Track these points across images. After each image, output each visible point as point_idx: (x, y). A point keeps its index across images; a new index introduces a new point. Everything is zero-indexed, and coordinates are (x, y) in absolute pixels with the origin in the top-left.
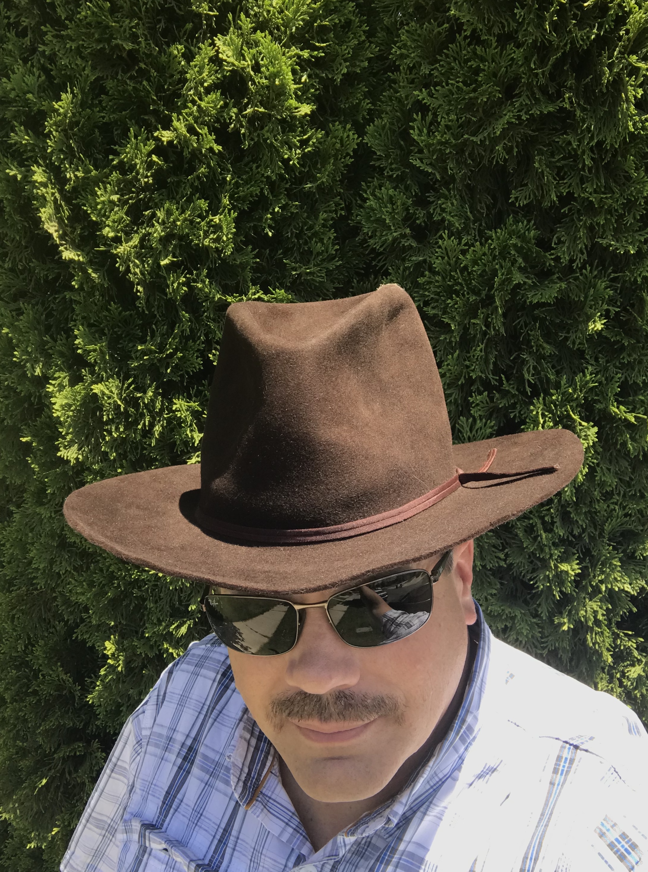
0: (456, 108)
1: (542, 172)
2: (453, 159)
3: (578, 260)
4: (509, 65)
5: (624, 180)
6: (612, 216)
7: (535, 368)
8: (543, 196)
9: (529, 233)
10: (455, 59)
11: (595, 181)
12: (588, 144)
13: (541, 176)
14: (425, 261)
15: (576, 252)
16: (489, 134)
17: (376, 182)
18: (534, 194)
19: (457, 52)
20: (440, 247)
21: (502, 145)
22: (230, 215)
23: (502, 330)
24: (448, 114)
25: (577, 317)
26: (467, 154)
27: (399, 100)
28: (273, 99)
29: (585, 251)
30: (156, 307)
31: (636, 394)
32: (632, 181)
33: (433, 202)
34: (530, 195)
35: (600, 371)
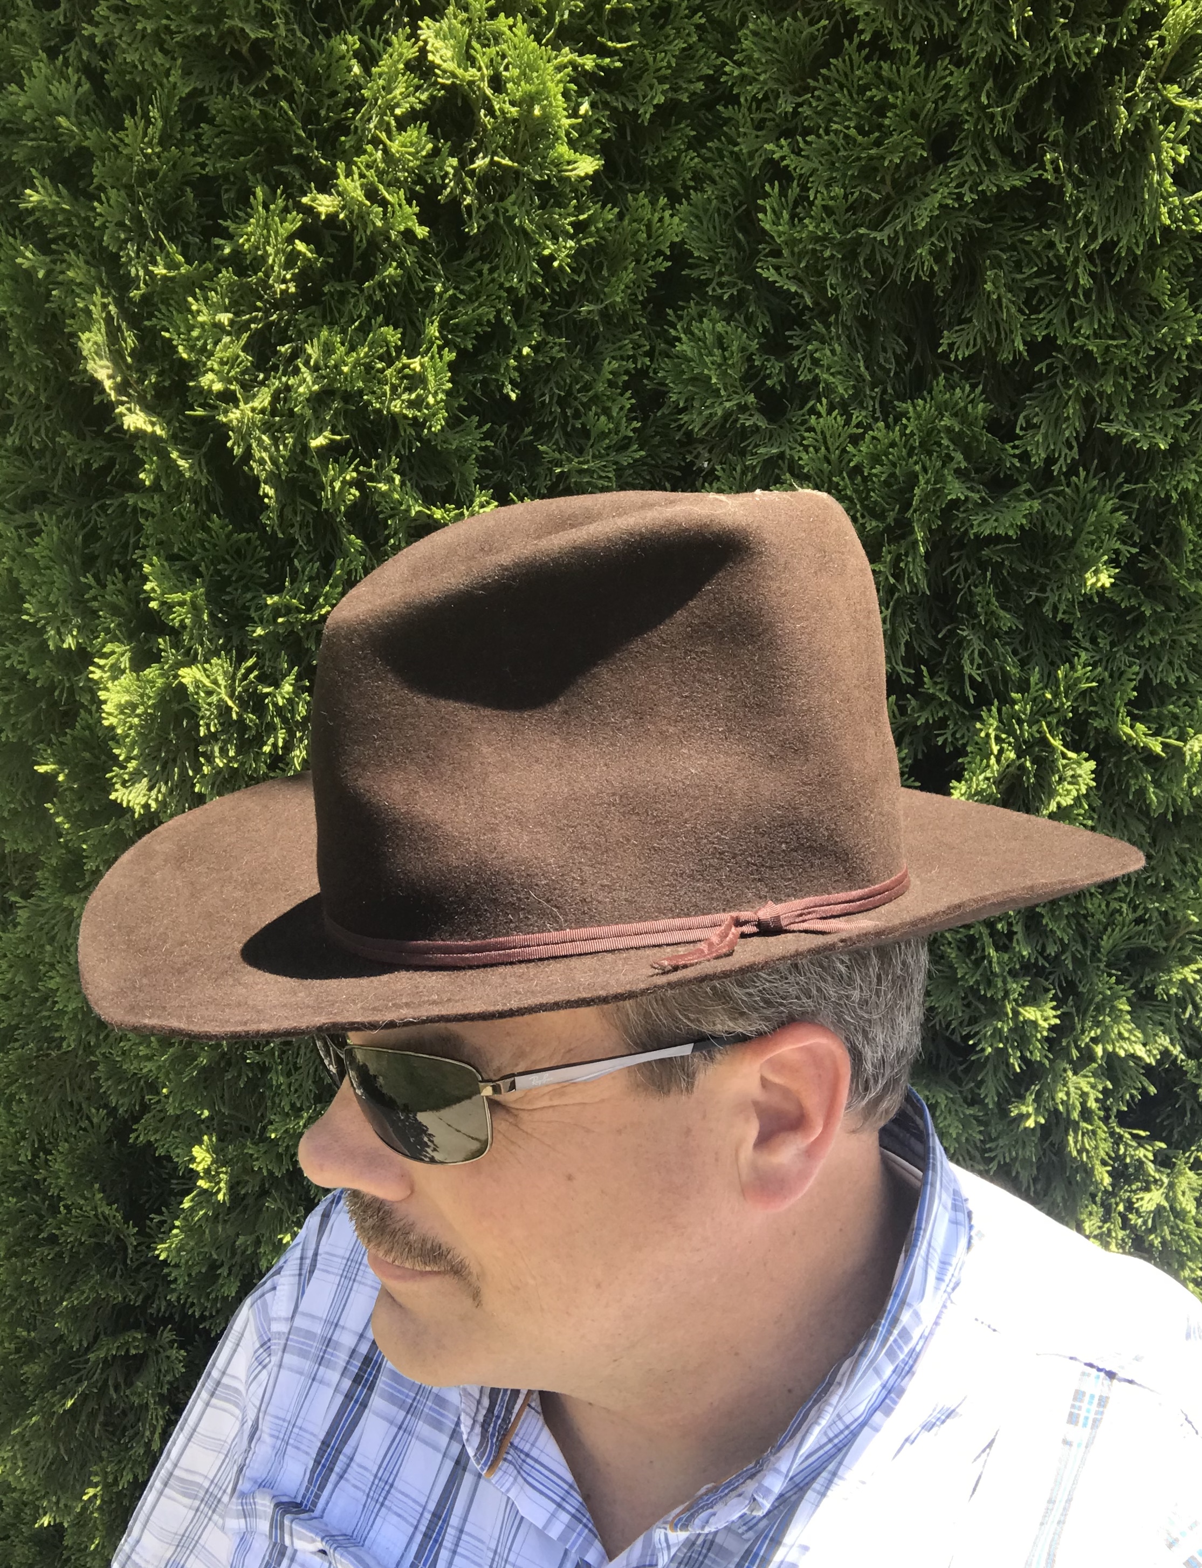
0: (845, 175)
1: (999, 298)
2: (836, 269)
3: (1062, 459)
4: (942, 98)
5: (1147, 316)
6: (1126, 379)
7: (982, 654)
8: (999, 342)
9: (974, 408)
10: (841, 86)
11: (1097, 314)
12: (1085, 247)
13: (996, 306)
14: (781, 455)
15: (1060, 445)
16: (904, 227)
17: (693, 309)
18: (984, 337)
19: (846, 75)
20: (811, 429)
21: (927, 247)
22: (441, 357)
23: (924, 585)
24: (828, 186)
25: (1060, 562)
26: (861, 260)
27: (737, 157)
28: (525, 144)
29: (1075, 444)
30: (297, 526)
31: (1162, 703)
32: (1164, 316)
33: (798, 347)
34: (975, 339)
35: (1100, 660)
